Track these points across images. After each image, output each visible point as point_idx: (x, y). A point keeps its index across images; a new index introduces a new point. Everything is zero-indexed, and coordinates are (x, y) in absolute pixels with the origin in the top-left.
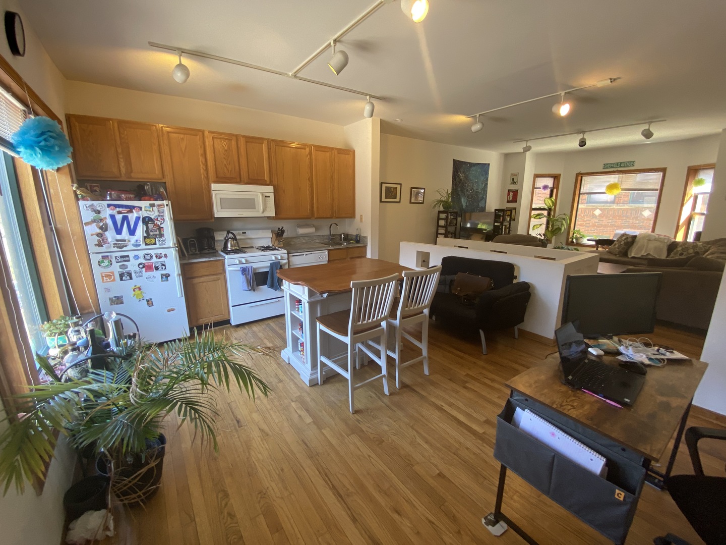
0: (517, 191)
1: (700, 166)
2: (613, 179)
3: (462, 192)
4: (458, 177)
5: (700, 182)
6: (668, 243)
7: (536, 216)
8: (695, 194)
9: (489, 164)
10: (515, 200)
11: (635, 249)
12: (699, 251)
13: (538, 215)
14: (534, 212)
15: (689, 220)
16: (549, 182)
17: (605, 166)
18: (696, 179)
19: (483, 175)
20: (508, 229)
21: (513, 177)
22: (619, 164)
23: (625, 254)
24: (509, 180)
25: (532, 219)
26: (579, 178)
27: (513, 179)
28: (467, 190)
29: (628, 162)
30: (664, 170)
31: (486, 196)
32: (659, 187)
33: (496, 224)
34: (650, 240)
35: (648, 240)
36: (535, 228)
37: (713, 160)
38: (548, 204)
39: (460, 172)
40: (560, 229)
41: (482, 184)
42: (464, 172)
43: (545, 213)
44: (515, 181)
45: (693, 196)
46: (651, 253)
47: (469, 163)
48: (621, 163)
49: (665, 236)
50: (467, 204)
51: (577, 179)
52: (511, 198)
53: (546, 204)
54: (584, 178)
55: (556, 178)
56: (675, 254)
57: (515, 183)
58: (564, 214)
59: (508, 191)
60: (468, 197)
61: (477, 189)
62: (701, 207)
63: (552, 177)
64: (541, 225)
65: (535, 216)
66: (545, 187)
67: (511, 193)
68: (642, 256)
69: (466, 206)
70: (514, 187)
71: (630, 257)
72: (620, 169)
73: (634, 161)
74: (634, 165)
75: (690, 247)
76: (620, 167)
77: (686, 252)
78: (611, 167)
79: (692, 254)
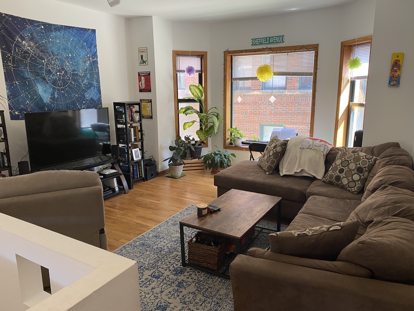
0: (149, 74)
1: (354, 41)
2: (265, 59)
3: (37, 74)
4: (17, 46)
5: (355, 63)
6: (325, 153)
7: (186, 111)
8: (351, 78)
9: (94, 31)
10: (147, 88)
11: (287, 164)
12: (362, 166)
13: (188, 109)
14: (182, 105)
15: (349, 111)
16: (195, 63)
17: (255, 41)
18: (351, 58)
19: (82, 47)
20: (140, 133)
21: (142, 54)
22: (268, 40)
23: (276, 170)
24: (138, 60)
25: (182, 116)
26: (229, 58)
27: (142, 56)
28: (49, 72)
29: (277, 37)
30: (315, 48)
31: (98, 82)
32: (312, 71)
33: (119, 126)
34: (303, 149)
35: (301, 148)
36: (187, 127)
37: (369, 31)
38: (195, 93)
39: (23, 39)
40: (212, 127)
41: (85, 62)
42: (32, 39)
43: (196, 106)
44: (144, 59)
45: (349, 81)
46: (306, 169)
47: (44, 24)
48: (270, 38)
49: (321, 141)
50: (53, 94)
51: (225, 60)
52: (143, 86)
53: (193, 94)
54: (233, 57)
55: (202, 56)
56: (334, 170)
57: (144, 62)
58: (215, 108)
59: (139, 74)
60: (54, 82)
61: (74, 70)
62: (359, 97)
63: (198, 56)
64: (193, 122)
65: (184, 110)
66: (190, 70)
67: (143, 78)
68: (295, 173)
69: (53, 98)
70: (144, 69)
71: (281, 175)
72: (269, 46)
73: (283, 36)
74: (283, 42)
75: (350, 160)
76: (269, 43)
77: (347, 168)
78: (260, 44)
79: (354, 170)
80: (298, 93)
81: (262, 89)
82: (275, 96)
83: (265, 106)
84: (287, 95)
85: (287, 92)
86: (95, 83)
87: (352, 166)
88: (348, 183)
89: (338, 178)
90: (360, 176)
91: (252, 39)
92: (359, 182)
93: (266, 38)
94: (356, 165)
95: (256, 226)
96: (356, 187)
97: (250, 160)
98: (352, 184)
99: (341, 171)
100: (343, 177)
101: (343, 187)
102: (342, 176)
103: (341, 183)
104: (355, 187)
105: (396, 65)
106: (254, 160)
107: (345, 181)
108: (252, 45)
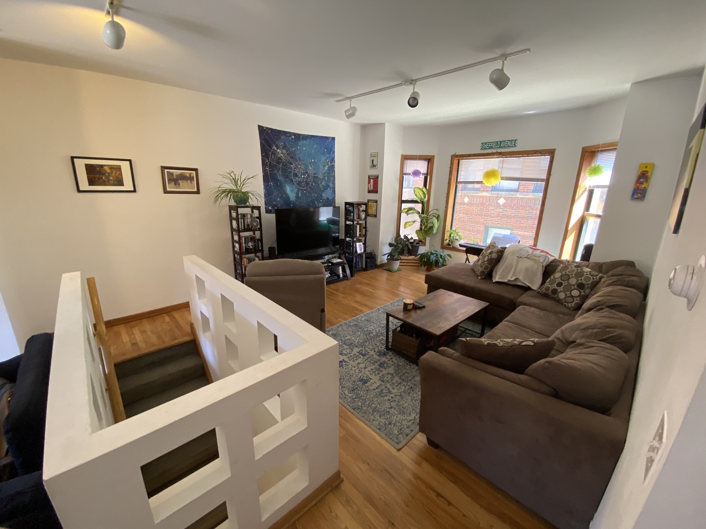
0: (378, 177)
1: (598, 146)
2: (493, 163)
3: (287, 177)
4: (273, 153)
5: (596, 171)
6: (545, 264)
7: (408, 211)
8: (590, 187)
9: (333, 139)
10: (375, 190)
11: (501, 271)
12: (584, 282)
13: (410, 209)
14: (404, 206)
15: (582, 222)
16: (422, 166)
17: (484, 146)
18: (593, 165)
19: (323, 154)
20: (364, 230)
22: (499, 144)
23: (488, 275)
24: (369, 164)
25: (403, 215)
26: (456, 162)
27: (373, 161)
28: (296, 175)
29: (509, 141)
30: (551, 153)
31: (334, 184)
32: (544, 177)
33: (348, 223)
34: (521, 257)
35: (518, 257)
36: (408, 226)
37: (614, 135)
38: (418, 195)
39: (278, 147)
40: (432, 228)
41: (324, 166)
42: (285, 147)
43: (419, 207)
44: (375, 163)
45: (587, 189)
46: (521, 278)
47: (295, 134)
48: (501, 142)
49: (542, 251)
50: (297, 194)
51: (452, 164)
52: (372, 187)
53: (416, 196)
54: (461, 161)
55: (429, 160)
56: (551, 283)
58: (437, 209)
59: (369, 177)
60: (299, 184)
61: (315, 174)
62: (597, 207)
63: (425, 160)
64: (414, 222)
65: (406, 210)
66: (416, 173)
67: (372, 180)
68: (509, 281)
69: (297, 197)
70: (373, 172)
71: (494, 281)
72: (499, 150)
73: (516, 140)
74: (515, 146)
75: (572, 275)
76: (500, 147)
77: (566, 282)
78: (490, 148)
79: (574, 285)
80: (531, 197)
81: (492, 191)
82: (505, 199)
83: (492, 208)
84: (518, 197)
85: (518, 195)
86: (331, 185)
87: (573, 281)
88: (565, 298)
89: (555, 291)
90: (580, 293)
91: (482, 144)
92: (578, 299)
93: (497, 142)
94: (578, 280)
95: (460, 325)
96: (574, 303)
97: (466, 262)
98: (570, 299)
99: (559, 285)
100: (561, 291)
101: (559, 301)
102: (559, 290)
103: (558, 296)
104: (572, 302)
105: (644, 176)
106: (469, 262)
107: (562, 296)
108: (482, 149)
